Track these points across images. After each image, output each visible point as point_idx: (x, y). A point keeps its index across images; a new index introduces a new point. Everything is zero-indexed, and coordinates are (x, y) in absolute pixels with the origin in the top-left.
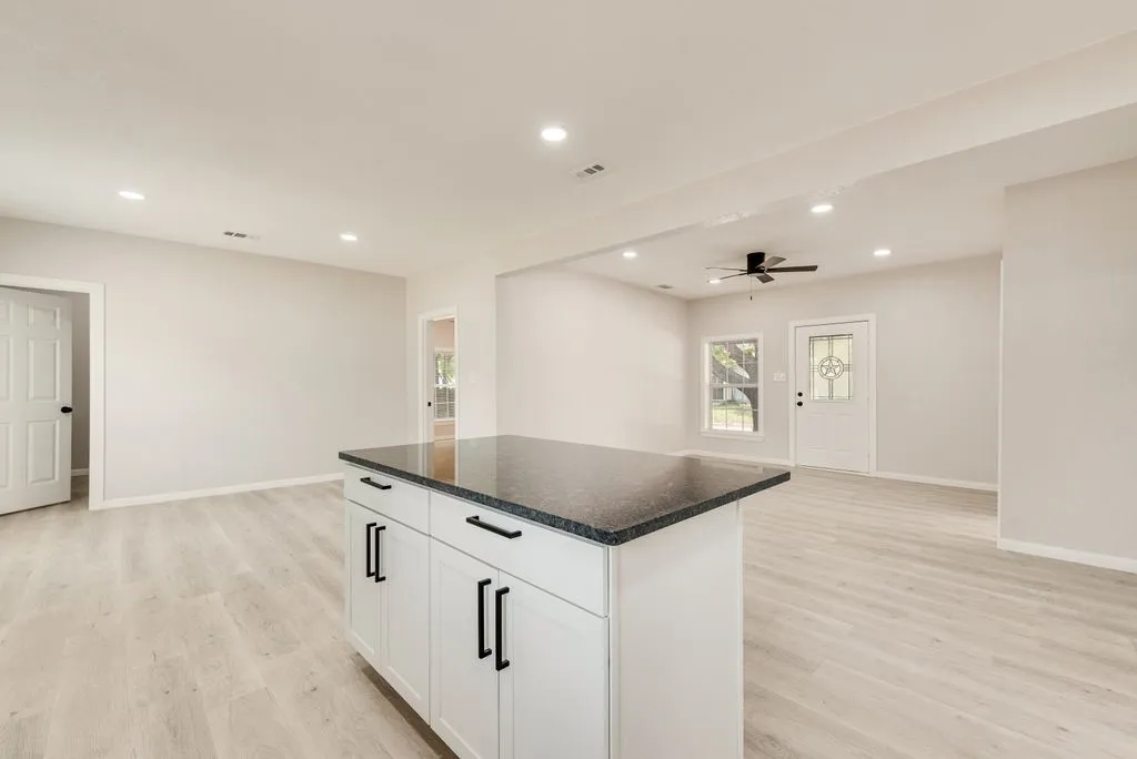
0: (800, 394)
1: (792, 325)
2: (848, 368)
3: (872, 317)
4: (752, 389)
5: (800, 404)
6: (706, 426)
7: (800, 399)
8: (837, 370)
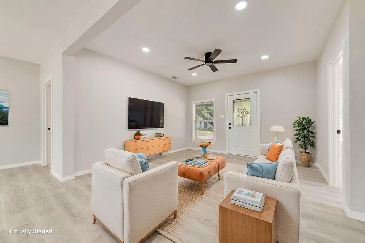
0: (230, 124)
1: (226, 95)
2: (249, 113)
3: (258, 91)
4: (212, 122)
5: (230, 128)
6: (194, 137)
7: (230, 126)
8: (244, 114)
